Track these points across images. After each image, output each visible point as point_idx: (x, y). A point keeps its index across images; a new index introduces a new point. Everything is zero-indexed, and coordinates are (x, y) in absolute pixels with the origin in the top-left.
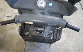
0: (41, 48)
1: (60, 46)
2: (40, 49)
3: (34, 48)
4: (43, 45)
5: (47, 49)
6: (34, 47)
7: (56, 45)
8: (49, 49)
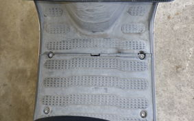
0: (109, 32)
1: (187, 18)
2: (106, 37)
3: (78, 35)
4: (115, 19)
5: (135, 36)
6: (77, 30)
7: (169, 17)
8: (145, 35)
